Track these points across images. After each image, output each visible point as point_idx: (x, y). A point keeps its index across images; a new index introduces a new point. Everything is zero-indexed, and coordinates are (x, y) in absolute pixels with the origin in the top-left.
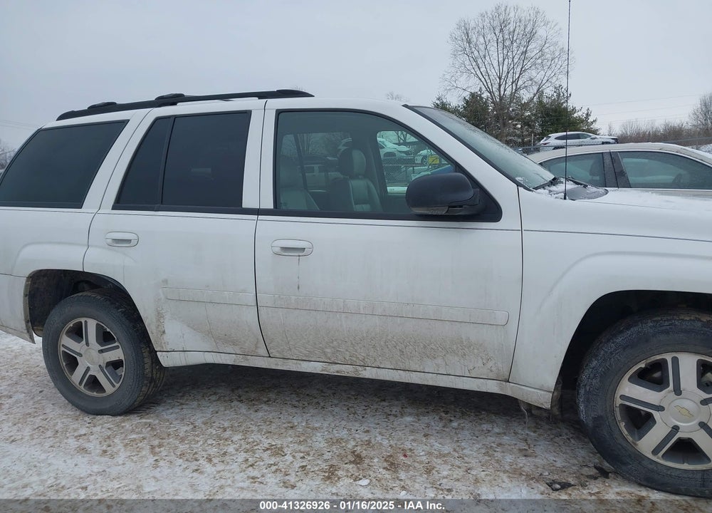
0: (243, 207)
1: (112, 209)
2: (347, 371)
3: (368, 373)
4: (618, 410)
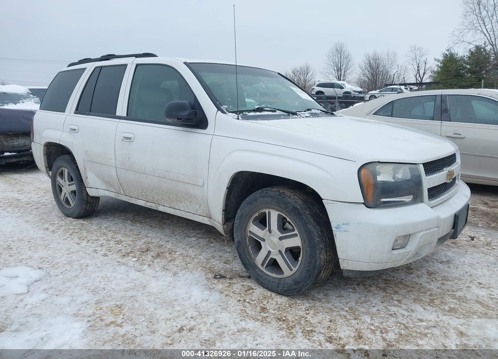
0: (117, 114)
1: (74, 113)
2: (152, 206)
3: (161, 209)
4: (247, 238)
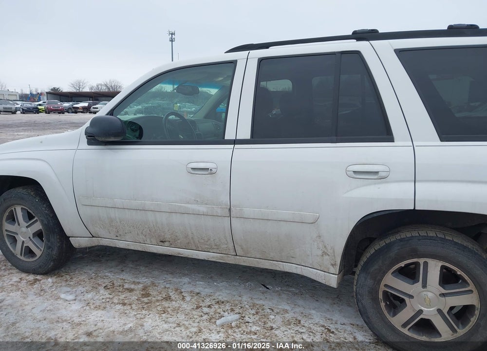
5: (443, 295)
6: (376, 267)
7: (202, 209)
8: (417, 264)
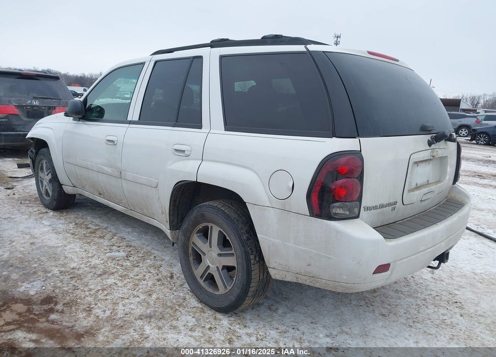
5: (220, 255)
6: (185, 226)
7: (109, 170)
8: (207, 227)
